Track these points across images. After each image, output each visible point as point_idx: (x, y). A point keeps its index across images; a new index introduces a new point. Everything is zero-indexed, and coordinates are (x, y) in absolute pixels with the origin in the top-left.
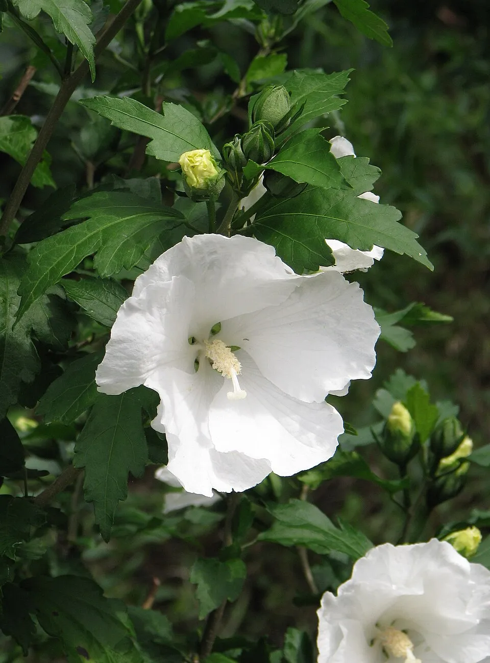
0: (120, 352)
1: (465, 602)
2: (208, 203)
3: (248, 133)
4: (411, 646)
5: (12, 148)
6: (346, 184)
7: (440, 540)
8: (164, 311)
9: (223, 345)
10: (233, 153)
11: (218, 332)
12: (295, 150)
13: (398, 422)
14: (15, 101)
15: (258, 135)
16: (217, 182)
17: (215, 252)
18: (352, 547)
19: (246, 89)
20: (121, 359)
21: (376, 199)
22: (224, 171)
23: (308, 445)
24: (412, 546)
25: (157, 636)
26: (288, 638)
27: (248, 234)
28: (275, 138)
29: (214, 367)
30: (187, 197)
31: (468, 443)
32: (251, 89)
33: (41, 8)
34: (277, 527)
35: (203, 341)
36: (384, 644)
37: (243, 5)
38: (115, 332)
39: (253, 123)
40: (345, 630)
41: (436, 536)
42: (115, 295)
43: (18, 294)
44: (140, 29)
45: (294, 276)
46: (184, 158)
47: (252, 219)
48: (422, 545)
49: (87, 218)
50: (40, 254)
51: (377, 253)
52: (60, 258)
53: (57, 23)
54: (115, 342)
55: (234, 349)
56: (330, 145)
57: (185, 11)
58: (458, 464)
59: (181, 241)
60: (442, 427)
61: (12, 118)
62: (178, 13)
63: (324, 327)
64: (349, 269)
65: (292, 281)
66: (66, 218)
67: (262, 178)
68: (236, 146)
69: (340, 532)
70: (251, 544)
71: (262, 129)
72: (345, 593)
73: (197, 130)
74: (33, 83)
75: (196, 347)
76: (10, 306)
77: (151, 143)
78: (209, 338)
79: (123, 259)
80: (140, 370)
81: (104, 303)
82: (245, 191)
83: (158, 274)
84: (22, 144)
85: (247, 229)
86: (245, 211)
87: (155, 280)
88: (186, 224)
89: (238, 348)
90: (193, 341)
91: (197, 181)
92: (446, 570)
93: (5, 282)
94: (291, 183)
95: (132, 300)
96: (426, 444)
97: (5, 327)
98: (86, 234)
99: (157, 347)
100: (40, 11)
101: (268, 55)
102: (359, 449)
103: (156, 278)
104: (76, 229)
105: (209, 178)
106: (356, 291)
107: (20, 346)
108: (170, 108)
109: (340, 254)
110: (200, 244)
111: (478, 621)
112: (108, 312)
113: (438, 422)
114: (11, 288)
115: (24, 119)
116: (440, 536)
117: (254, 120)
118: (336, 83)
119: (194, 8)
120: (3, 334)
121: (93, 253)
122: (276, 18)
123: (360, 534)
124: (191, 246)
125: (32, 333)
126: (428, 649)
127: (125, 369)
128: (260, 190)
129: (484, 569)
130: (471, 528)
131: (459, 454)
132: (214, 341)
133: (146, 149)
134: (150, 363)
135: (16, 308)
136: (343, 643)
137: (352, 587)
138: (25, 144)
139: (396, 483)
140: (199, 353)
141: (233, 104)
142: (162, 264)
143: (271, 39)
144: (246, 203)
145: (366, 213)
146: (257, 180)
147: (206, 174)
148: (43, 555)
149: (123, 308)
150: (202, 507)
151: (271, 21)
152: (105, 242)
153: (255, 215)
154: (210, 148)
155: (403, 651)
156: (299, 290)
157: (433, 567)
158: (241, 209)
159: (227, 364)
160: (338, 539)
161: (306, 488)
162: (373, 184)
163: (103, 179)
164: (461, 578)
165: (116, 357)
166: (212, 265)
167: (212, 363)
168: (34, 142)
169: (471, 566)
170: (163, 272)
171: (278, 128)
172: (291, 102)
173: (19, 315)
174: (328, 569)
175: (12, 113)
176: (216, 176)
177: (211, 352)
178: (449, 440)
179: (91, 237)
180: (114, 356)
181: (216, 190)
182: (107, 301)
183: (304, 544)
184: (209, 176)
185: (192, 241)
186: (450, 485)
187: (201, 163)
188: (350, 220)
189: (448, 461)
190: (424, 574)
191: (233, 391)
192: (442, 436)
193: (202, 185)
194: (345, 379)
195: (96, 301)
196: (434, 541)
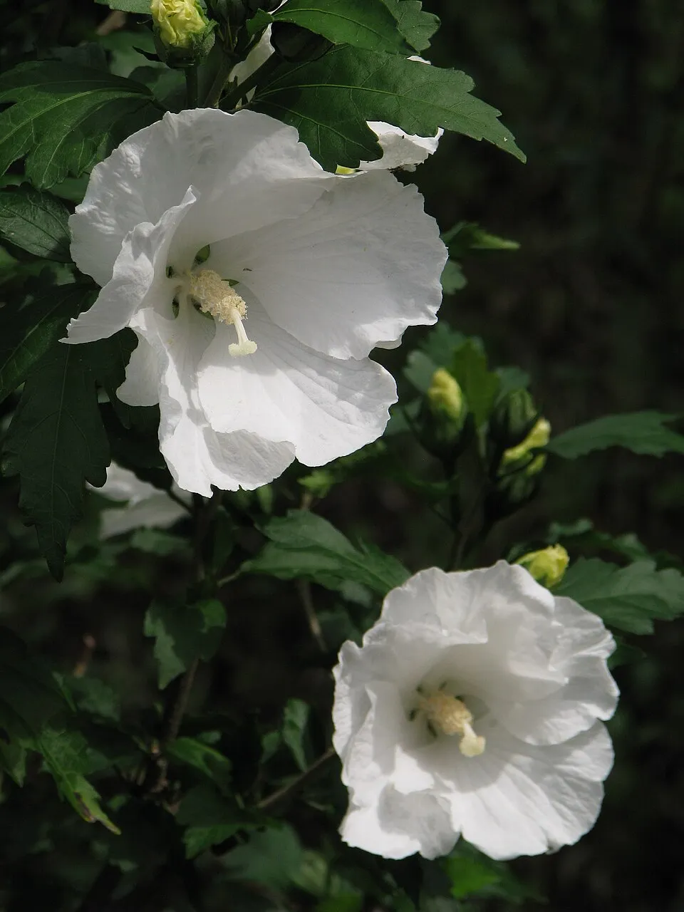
1: (548, 654)
4: (470, 718)
7: (511, 562)
9: (216, 277)
11: (208, 256)
13: (442, 399)
16: (204, 37)
17: (208, 138)
18: (381, 577)
22: (214, 23)
23: (344, 421)
24: (469, 572)
25: (98, 715)
26: (288, 715)
29: (205, 309)
30: (160, 61)
31: (543, 427)
34: (270, 551)
35: (184, 272)
36: (430, 717)
40: (373, 696)
41: (504, 556)
42: (45, 209)
45: (323, 174)
46: (158, 3)
47: (250, 95)
48: (483, 570)
55: (233, 283)
58: (530, 457)
59: (161, 119)
60: (506, 404)
63: (365, 250)
65: (320, 181)
67: (268, 33)
69: (362, 557)
70: (232, 577)
72: (373, 643)
75: (175, 282)
78: (194, 269)
79: (68, 161)
81: (30, 222)
82: (242, 51)
86: (239, 84)
88: (155, 102)
89: (239, 282)
90: (170, 272)
91: (177, 37)
92: (520, 607)
94: (317, 42)
96: (482, 429)
98: (11, 128)
105: (192, 31)
106: (413, 197)
109: (389, 141)
110: (189, 124)
111: (566, 680)
112: (36, 235)
113: (502, 395)
116: (511, 558)
121: (23, 155)
123: (392, 559)
124: (176, 128)
126: (494, 723)
128: (265, 50)
129: (574, 604)
130: (554, 546)
131: (530, 443)
132: (202, 272)
136: (371, 715)
137: (383, 633)
139: (441, 486)
140: (178, 289)
144: (240, 72)
145: (424, 81)
146: (260, 37)
147: (189, 25)
152: (39, 137)
153: (254, 89)
155: (459, 726)
156: (327, 196)
157: (500, 603)
158: (231, 79)
159: (226, 304)
160: (360, 567)
162: (429, 40)
164: (540, 617)
166: (203, 158)
167: (198, 307)
169: (556, 601)
174: (343, 615)
176: (202, 29)
177: (199, 289)
178: (516, 422)
179: (19, 131)
181: (203, 51)
182: (34, 218)
183: (310, 576)
184: (194, 29)
185: (178, 118)
186: (519, 488)
187: (182, 10)
188: (401, 91)
189: (516, 453)
190: (487, 613)
191: (237, 342)
192: (507, 418)
193: (184, 42)
194: (400, 324)
195: (18, 219)
196: (501, 563)
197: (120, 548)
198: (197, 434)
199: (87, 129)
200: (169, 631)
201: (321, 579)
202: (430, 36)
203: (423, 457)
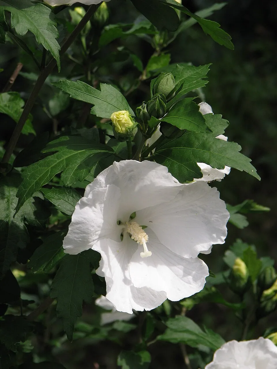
0: (77, 229)
2: (127, 142)
3: (151, 101)
5: (10, 111)
6: (209, 130)
7: (265, 337)
8: (103, 205)
9: (137, 225)
10: (142, 112)
11: (134, 217)
12: (179, 110)
13: (238, 270)
14: (10, 84)
15: (157, 102)
16: (133, 129)
17: (132, 171)
18: (212, 342)
19: (146, 76)
20: (78, 233)
21: (226, 138)
22: (137, 123)
23: (188, 283)
24: (248, 342)
27: (151, 159)
28: (166, 104)
29: (132, 238)
30: (116, 138)
32: (149, 75)
33: (28, 29)
34: (168, 332)
35: (125, 223)
37: (144, 26)
38: (74, 218)
39: (153, 95)
41: (262, 335)
42: (73, 196)
43: (16, 197)
44: (84, 40)
45: (179, 184)
46: (114, 116)
47: (153, 151)
48: (254, 341)
49: (56, 152)
50: (29, 172)
51: (227, 170)
52: (41, 175)
53: (38, 38)
54: (74, 224)
55: (144, 227)
56: (199, 107)
57: (110, 29)
58: (274, 294)
59: (112, 164)
60: (264, 272)
61: (10, 94)
62: (106, 31)
63: (197, 214)
64: (210, 179)
65: (177, 187)
66: (44, 152)
67: (159, 127)
68: (143, 109)
69: (206, 334)
70: (153, 342)
71: (159, 98)
73: (120, 99)
74: (22, 73)
75: (121, 227)
76: (11, 204)
77: (94, 107)
78: (129, 222)
79: (78, 175)
80: (89, 240)
81: (67, 202)
82: (149, 135)
83: (99, 184)
84: (15, 109)
85: (150, 157)
86: (149, 146)
87: (97, 187)
88: (115, 154)
89: (146, 227)
90: (119, 223)
91: (121, 129)
92: (269, 356)
93: (8, 190)
94: (177, 129)
95: (84, 199)
96: (255, 282)
97: (8, 216)
98: (56, 161)
99: (99, 227)
100: (27, 31)
101: (159, 55)
102: (215, 286)
103: (98, 186)
104: (50, 158)
105: (128, 127)
106: (215, 192)
107: (17, 227)
108: (104, 87)
109: (205, 171)
110: (124, 166)
112: (69, 207)
113: (262, 270)
114: (12, 193)
115: (16, 94)
116: (265, 336)
117: (154, 93)
118: (202, 72)
119: (115, 28)
120: (7, 220)
121: (60, 172)
122: (163, 33)
123: (217, 335)
124: (118, 167)
125: (25, 219)
127: (81, 239)
128: (158, 134)
131: (274, 288)
132: (132, 223)
133: (91, 111)
134: (94, 236)
135: (15, 205)
137: (213, 366)
138: (17, 109)
139: (238, 305)
140: (123, 230)
141: (139, 84)
142: (101, 178)
143: (160, 45)
144: (149, 142)
145: (221, 147)
146: (156, 128)
147: (126, 125)
148: (31, 350)
149: (79, 204)
150: (124, 321)
151: (160, 35)
152: (67, 165)
153: (155, 149)
154: (128, 110)
156: (181, 192)
157: (260, 354)
158: (146, 145)
159: (140, 236)
160: (205, 339)
161: (184, 309)
162: (224, 130)
163: (63, 129)
165: (75, 233)
166: (130, 178)
167: (131, 236)
168: (23, 108)
170: (102, 182)
171: (168, 97)
172: (175, 82)
173: (17, 209)
174: (198, 356)
175: (9, 91)
176: (132, 126)
177: (130, 230)
178: (268, 280)
179: (59, 163)
180: (74, 232)
181: (133, 134)
182: (68, 200)
183: (184, 342)
184: (128, 126)
185: (119, 164)
186: (269, 306)
187: (123, 118)
188: (211, 151)
189: (268, 292)
190: (255, 358)
191: (144, 252)
192: (265, 278)
193: (124, 131)
194: (210, 244)
195: (62, 200)
196: (261, 338)
197: (109, 329)
198: (128, 288)
199: (86, 164)
200: (127, 364)
201: (189, 343)
202: (225, 129)
203: (230, 293)
